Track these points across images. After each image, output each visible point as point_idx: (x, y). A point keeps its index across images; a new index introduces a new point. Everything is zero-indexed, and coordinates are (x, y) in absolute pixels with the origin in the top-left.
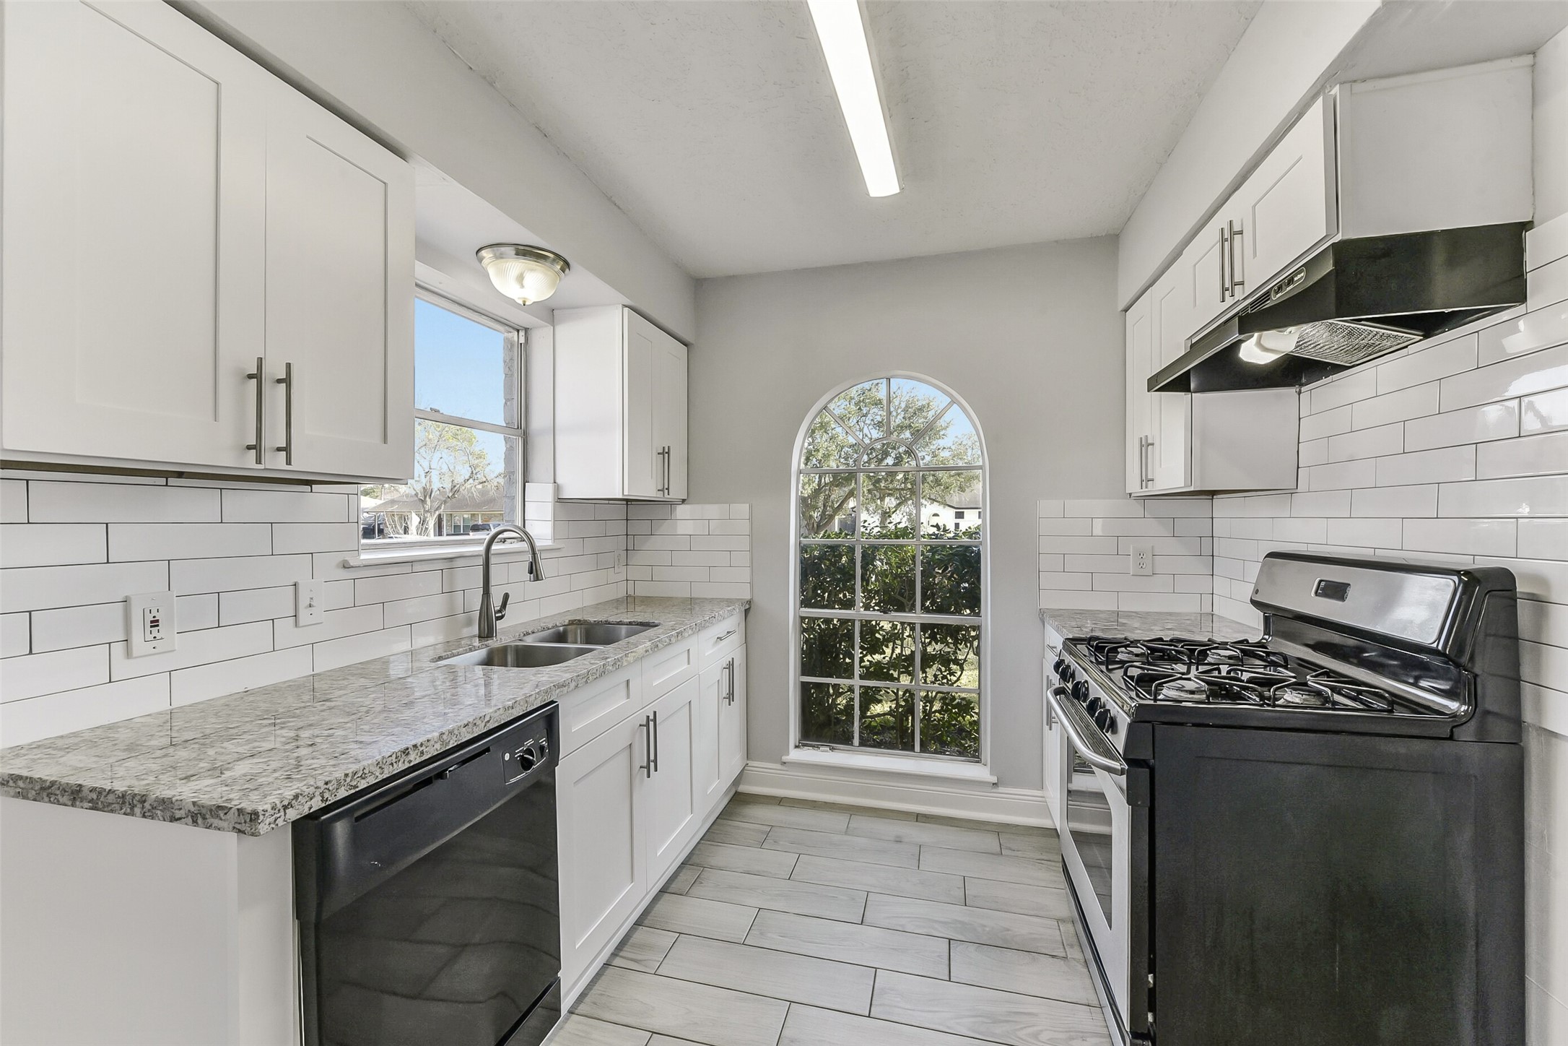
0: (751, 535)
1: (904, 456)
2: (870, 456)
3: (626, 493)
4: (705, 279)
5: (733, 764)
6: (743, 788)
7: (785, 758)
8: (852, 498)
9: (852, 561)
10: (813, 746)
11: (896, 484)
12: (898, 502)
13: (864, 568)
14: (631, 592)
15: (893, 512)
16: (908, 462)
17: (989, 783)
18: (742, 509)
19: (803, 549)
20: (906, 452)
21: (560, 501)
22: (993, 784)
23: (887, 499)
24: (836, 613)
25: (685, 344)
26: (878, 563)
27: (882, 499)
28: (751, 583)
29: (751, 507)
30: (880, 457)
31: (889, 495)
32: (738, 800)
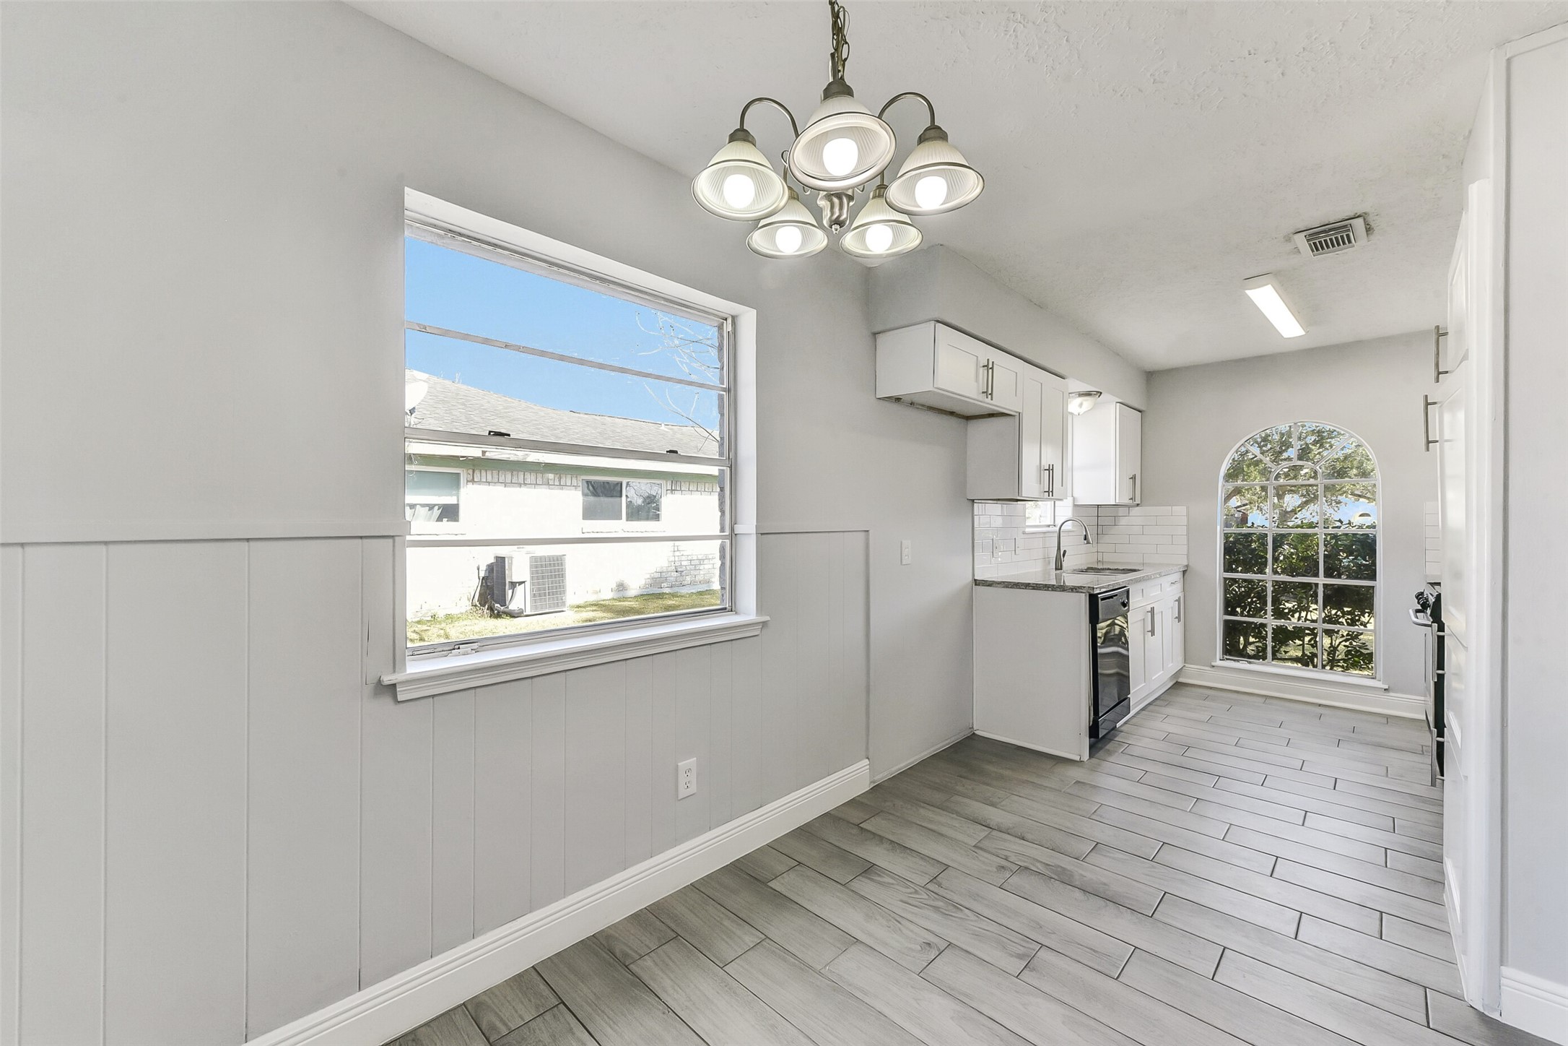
0: (1188, 526)
1: (1313, 447)
2: (1264, 448)
3: (1117, 501)
4: (1154, 372)
5: (1174, 665)
6: (1181, 680)
7: (1213, 664)
8: (1238, 497)
9: (1264, 545)
10: (1234, 660)
11: (1300, 481)
12: (1304, 499)
13: (1275, 550)
14: (1100, 559)
15: (1299, 511)
16: (1319, 453)
17: (1382, 688)
18: (1180, 510)
19: (1227, 536)
20: (1315, 443)
21: (1075, 506)
22: (1385, 690)
23: (1288, 498)
24: (1255, 577)
25: (1140, 411)
26: (1286, 547)
27: (1280, 497)
28: (1188, 555)
29: (1188, 508)
30: (1278, 449)
31: (1291, 491)
32: (1178, 686)
